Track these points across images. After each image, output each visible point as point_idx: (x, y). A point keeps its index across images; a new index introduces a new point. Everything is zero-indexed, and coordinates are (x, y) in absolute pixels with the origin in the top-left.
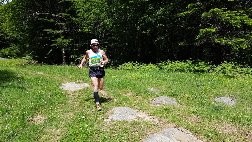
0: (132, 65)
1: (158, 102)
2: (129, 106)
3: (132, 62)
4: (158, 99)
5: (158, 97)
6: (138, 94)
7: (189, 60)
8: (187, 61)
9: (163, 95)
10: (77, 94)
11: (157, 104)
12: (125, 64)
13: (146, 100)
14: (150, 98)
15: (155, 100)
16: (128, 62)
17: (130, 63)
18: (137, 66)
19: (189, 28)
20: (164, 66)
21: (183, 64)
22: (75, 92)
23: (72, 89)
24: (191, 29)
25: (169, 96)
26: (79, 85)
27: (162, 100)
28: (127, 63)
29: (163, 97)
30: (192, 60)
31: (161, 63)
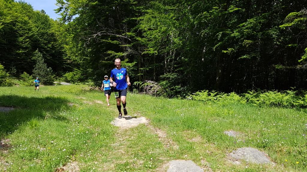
0: (208, 94)
1: (240, 157)
2: (194, 160)
3: (207, 91)
4: (240, 151)
5: (239, 148)
6: (209, 141)
7: (290, 90)
8: (288, 91)
9: (247, 146)
10: (128, 133)
11: (237, 160)
12: (198, 93)
13: (220, 152)
14: (227, 148)
15: (234, 153)
16: (202, 91)
17: (204, 92)
18: (214, 96)
19: (289, 45)
20: (252, 97)
21: (281, 96)
22: (126, 131)
23: (126, 125)
24: (292, 47)
25: (258, 147)
26: (135, 120)
27: (245, 154)
28: (199, 92)
29: (247, 149)
30: (294, 90)
31: (248, 93)
